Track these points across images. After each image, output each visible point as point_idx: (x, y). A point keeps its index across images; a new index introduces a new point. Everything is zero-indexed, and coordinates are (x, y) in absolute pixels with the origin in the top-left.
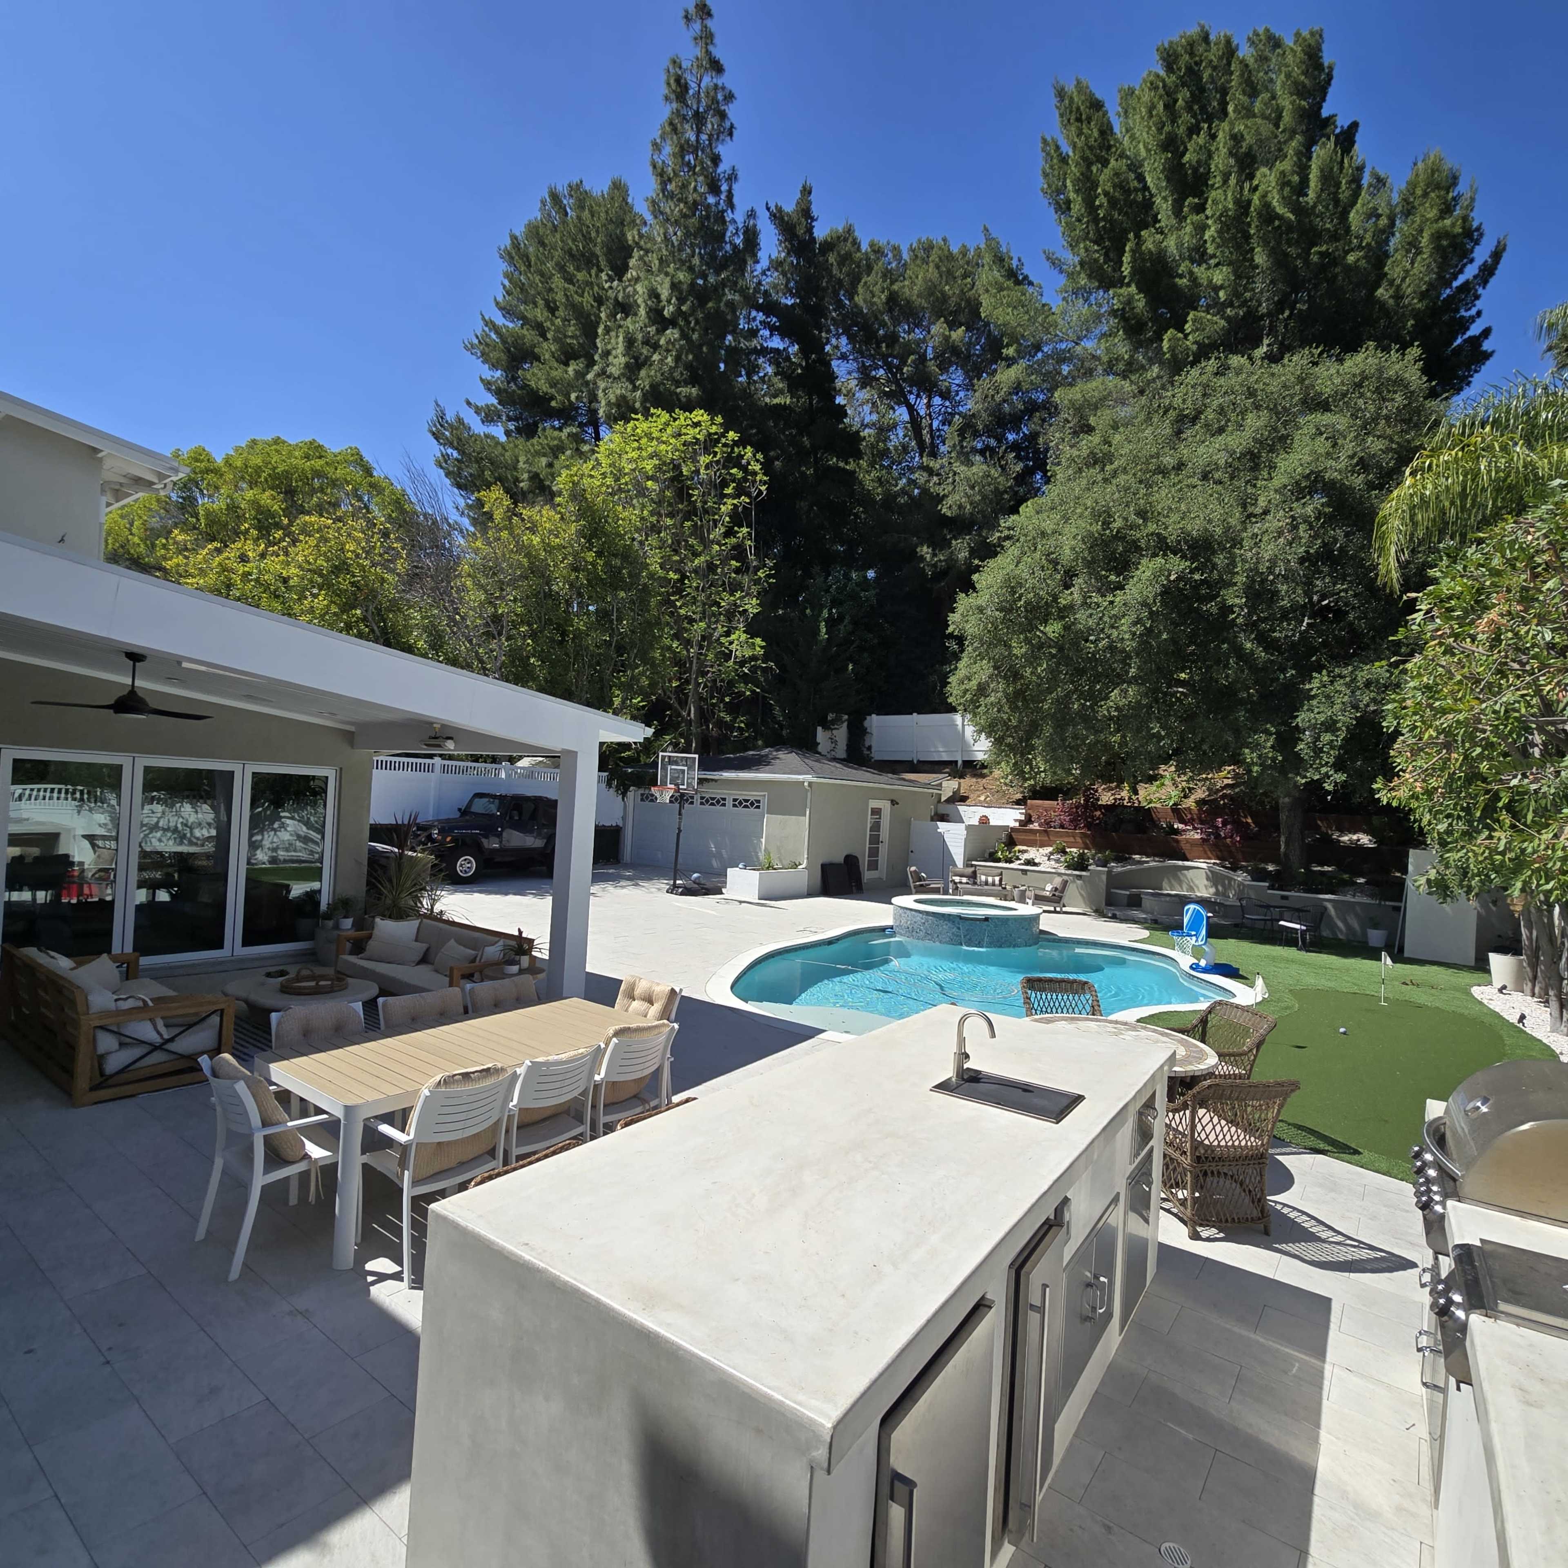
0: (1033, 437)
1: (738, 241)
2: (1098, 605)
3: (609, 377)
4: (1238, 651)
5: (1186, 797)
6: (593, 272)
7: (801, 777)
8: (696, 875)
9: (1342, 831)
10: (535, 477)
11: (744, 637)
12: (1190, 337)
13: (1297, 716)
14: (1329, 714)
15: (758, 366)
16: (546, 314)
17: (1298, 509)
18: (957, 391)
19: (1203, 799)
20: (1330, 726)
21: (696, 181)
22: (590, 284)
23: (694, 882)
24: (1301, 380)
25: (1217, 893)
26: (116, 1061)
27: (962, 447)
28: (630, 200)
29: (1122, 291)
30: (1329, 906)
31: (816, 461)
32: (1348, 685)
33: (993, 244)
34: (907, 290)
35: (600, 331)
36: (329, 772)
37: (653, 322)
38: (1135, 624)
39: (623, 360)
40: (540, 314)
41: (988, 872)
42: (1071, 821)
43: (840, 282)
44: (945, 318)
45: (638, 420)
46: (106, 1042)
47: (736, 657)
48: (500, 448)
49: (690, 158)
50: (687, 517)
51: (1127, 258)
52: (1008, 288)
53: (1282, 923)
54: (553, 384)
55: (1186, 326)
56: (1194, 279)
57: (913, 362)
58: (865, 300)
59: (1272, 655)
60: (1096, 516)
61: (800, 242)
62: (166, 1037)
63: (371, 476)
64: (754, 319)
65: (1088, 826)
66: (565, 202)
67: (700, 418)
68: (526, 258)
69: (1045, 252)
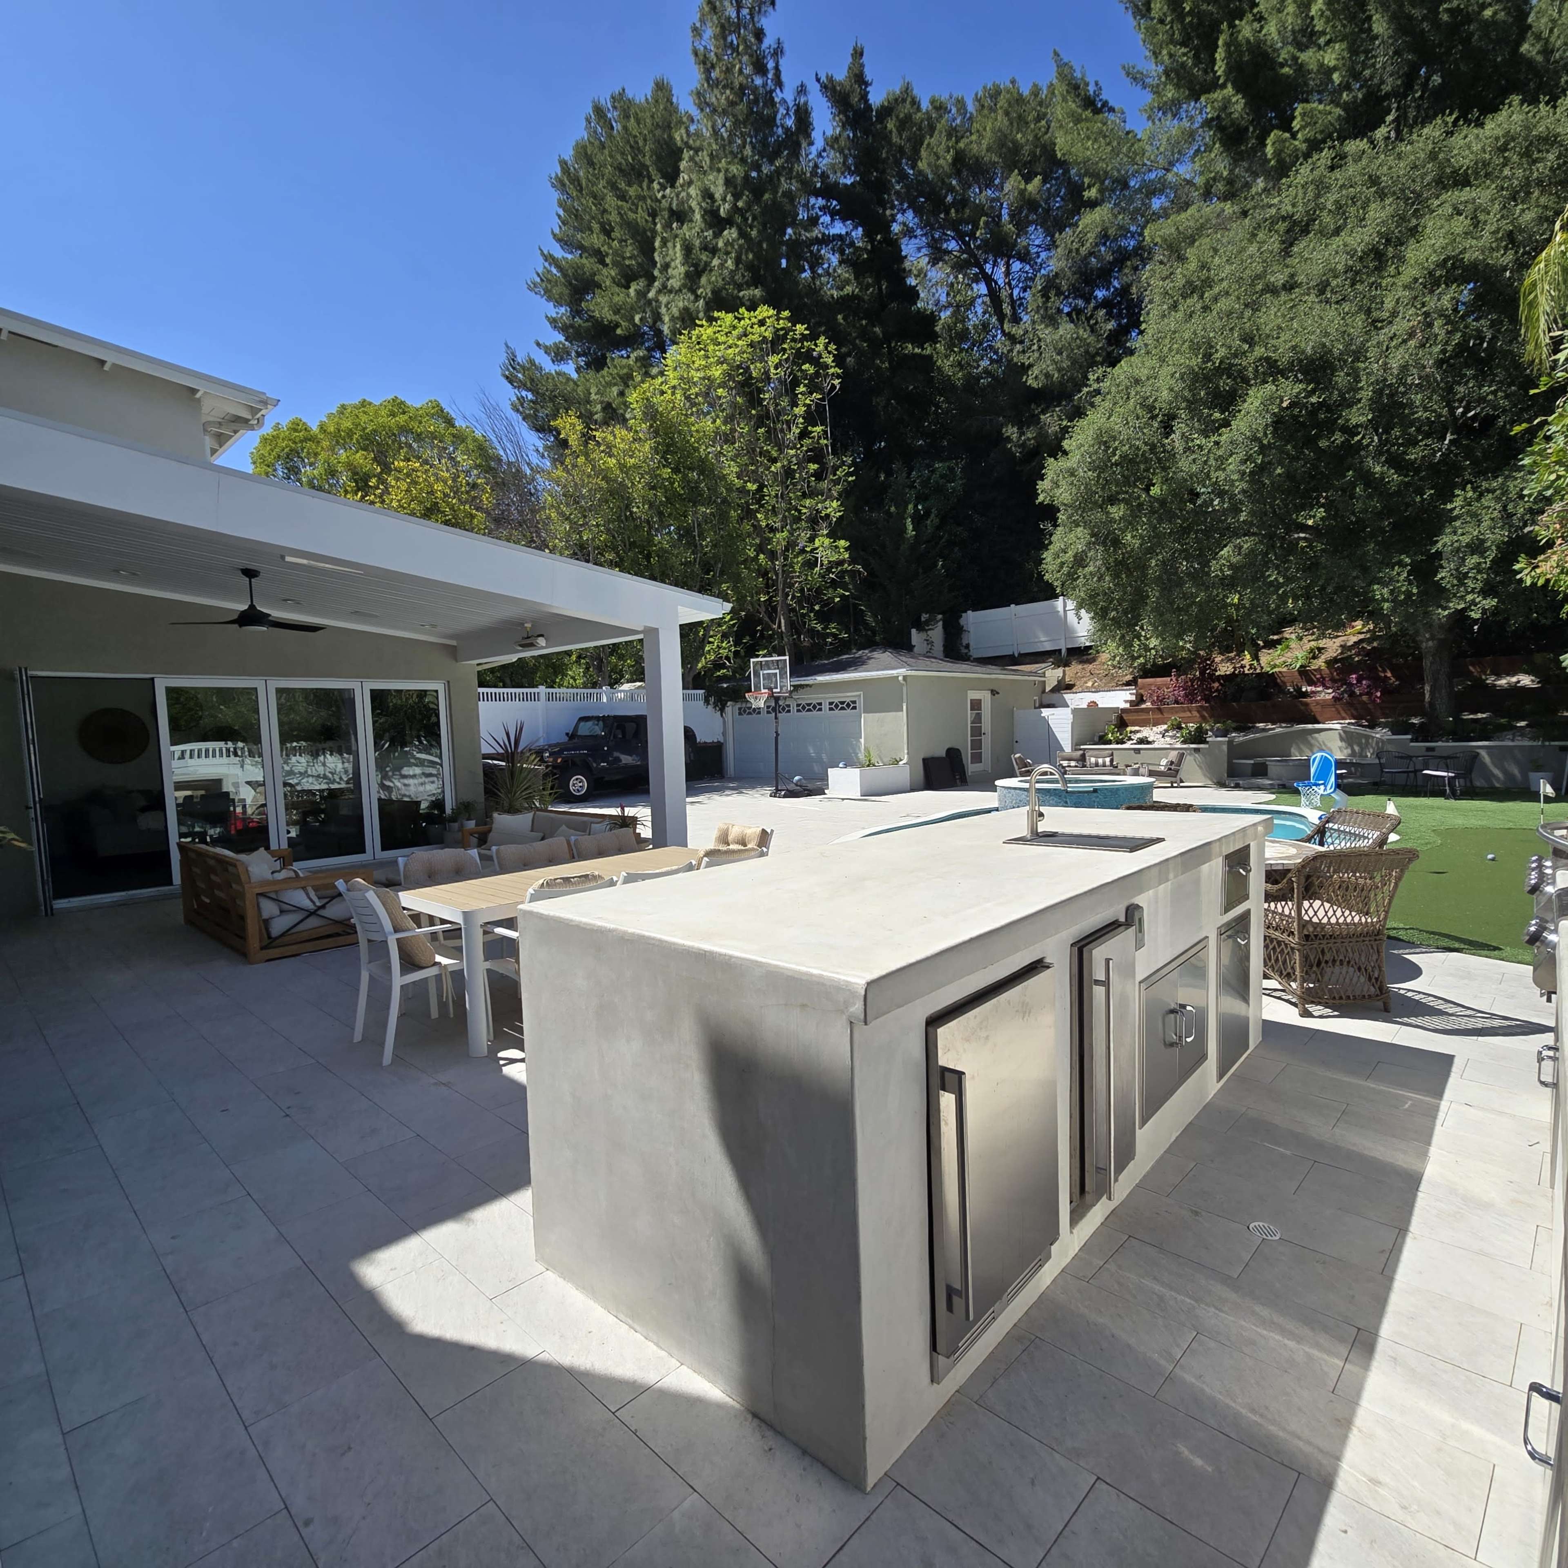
0: (1125, 290)
1: (790, 122)
2: (1200, 447)
3: (670, 292)
4: (1367, 478)
5: (1314, 658)
6: (645, 185)
7: (894, 672)
8: (797, 778)
9: (1499, 676)
10: (608, 407)
11: (827, 541)
12: (1299, 136)
13: (1437, 541)
14: (1475, 533)
15: (821, 258)
16: (602, 237)
17: (1432, 303)
18: (1037, 253)
19: (1335, 658)
20: (1477, 547)
21: (740, 62)
22: (643, 198)
23: (796, 785)
24: (1433, 156)
25: (1353, 754)
26: (279, 925)
27: (1046, 309)
28: (674, 100)
29: (1215, 95)
30: (1483, 753)
31: (891, 351)
32: (1498, 499)
33: (1066, 71)
34: (975, 146)
35: (657, 244)
36: (438, 686)
37: (709, 225)
38: (1244, 462)
39: (682, 269)
40: (596, 240)
41: (1097, 755)
42: (1186, 695)
43: (901, 150)
44: (1019, 171)
45: (702, 326)
46: (269, 908)
47: (822, 565)
48: (571, 383)
49: (733, 38)
50: (760, 423)
51: (1220, 54)
52: (1087, 120)
53: (1425, 772)
54: (617, 312)
55: (1294, 123)
56: (1300, 68)
57: (986, 223)
58: (929, 165)
59: (1406, 476)
60: (1195, 348)
61: (856, 112)
62: (318, 904)
63: (453, 426)
64: (813, 206)
65: (1207, 699)
66: (609, 115)
67: (765, 314)
68: (576, 181)
69: (1124, 67)
